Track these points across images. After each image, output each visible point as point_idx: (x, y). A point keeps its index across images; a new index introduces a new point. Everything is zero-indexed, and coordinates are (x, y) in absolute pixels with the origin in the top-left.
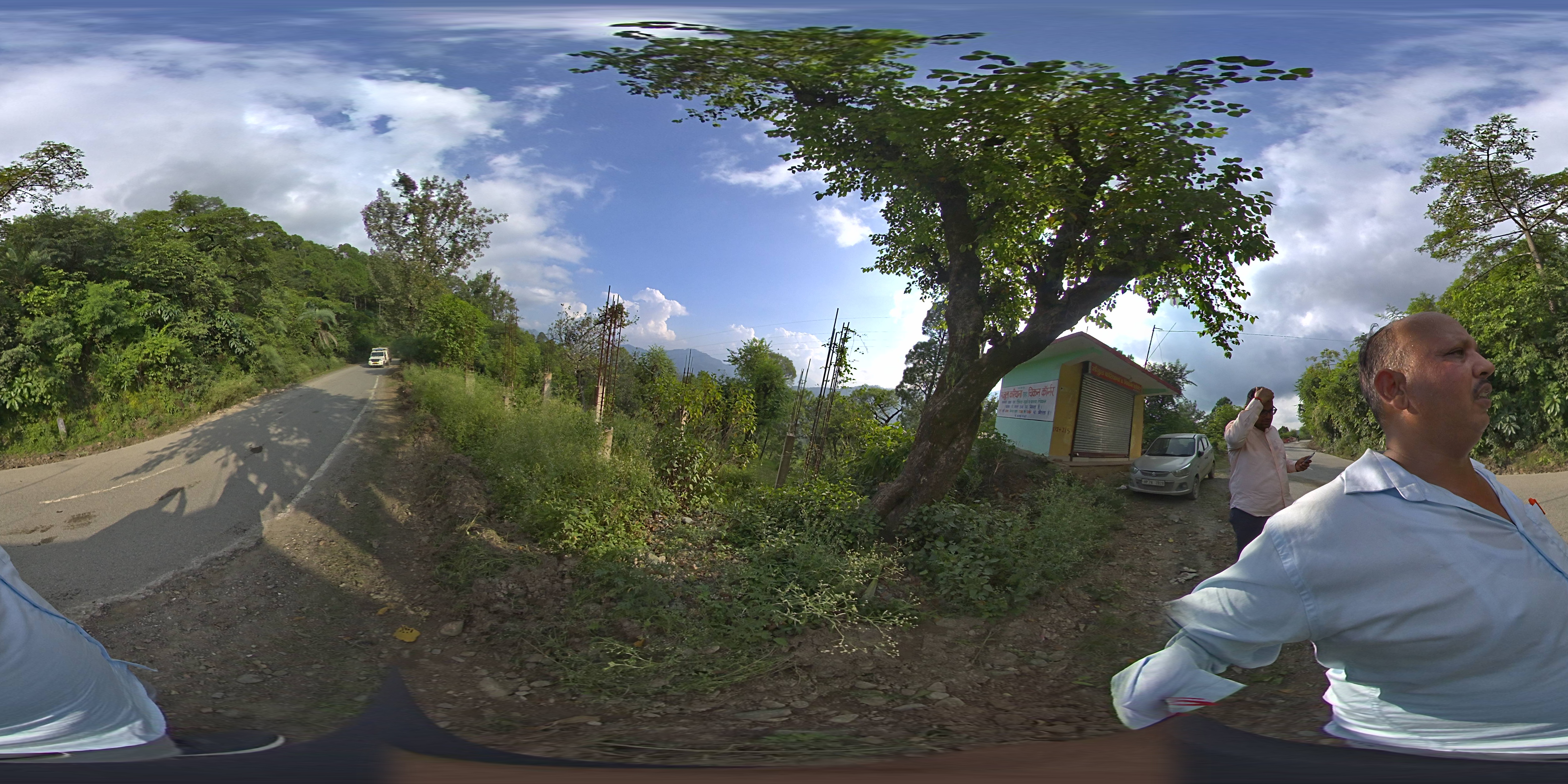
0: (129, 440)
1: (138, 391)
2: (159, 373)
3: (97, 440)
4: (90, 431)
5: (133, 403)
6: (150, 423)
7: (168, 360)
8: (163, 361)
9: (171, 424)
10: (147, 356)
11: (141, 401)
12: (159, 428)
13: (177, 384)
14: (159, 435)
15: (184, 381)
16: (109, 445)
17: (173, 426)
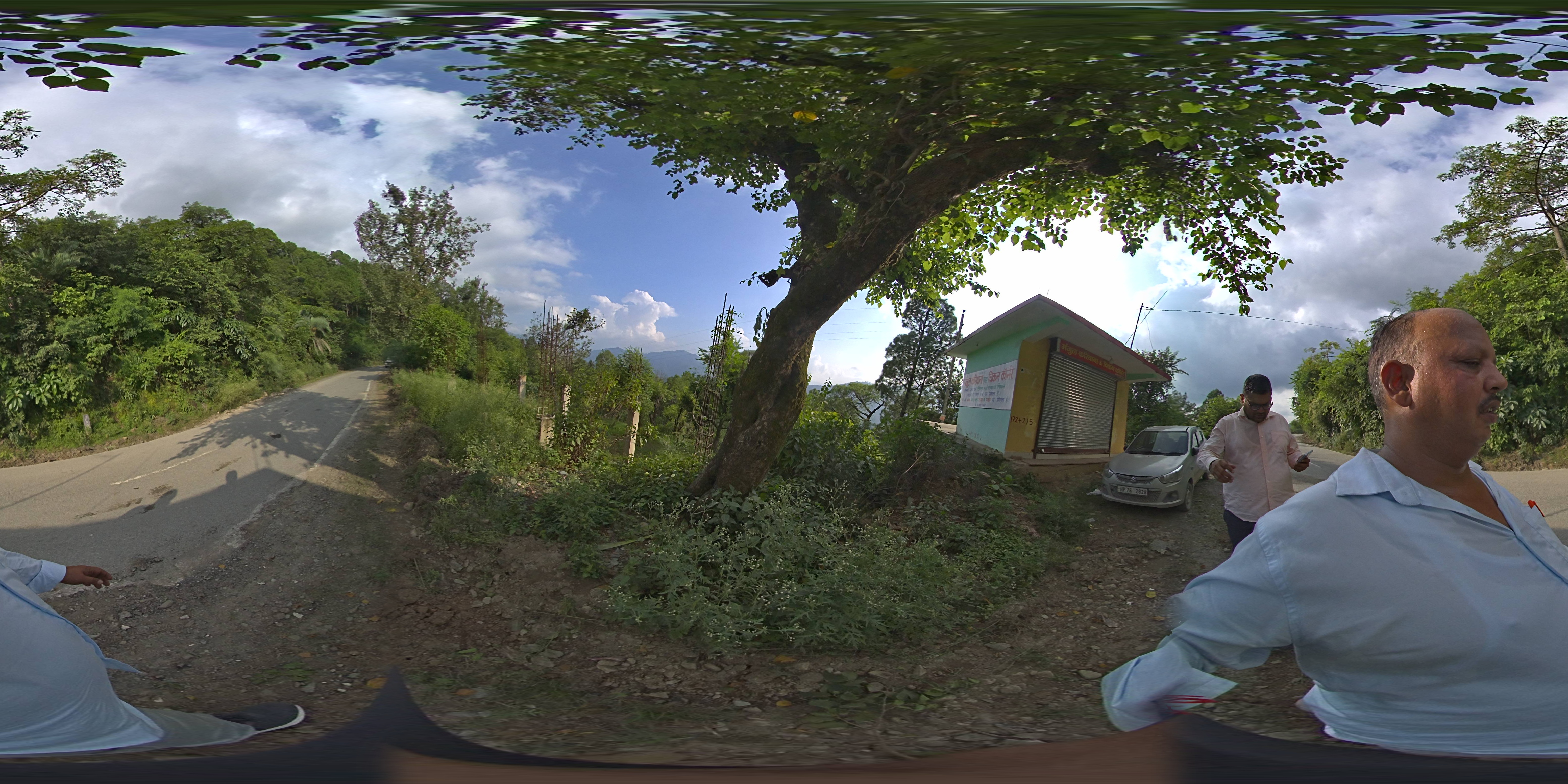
0: (151, 435)
1: (155, 391)
2: (176, 375)
3: (122, 435)
4: (114, 427)
5: (151, 402)
6: (168, 421)
7: (185, 363)
8: (182, 363)
9: (187, 421)
10: (166, 358)
11: (158, 400)
12: (176, 425)
13: (191, 385)
14: (177, 431)
15: (197, 383)
16: (133, 440)
17: (189, 424)
